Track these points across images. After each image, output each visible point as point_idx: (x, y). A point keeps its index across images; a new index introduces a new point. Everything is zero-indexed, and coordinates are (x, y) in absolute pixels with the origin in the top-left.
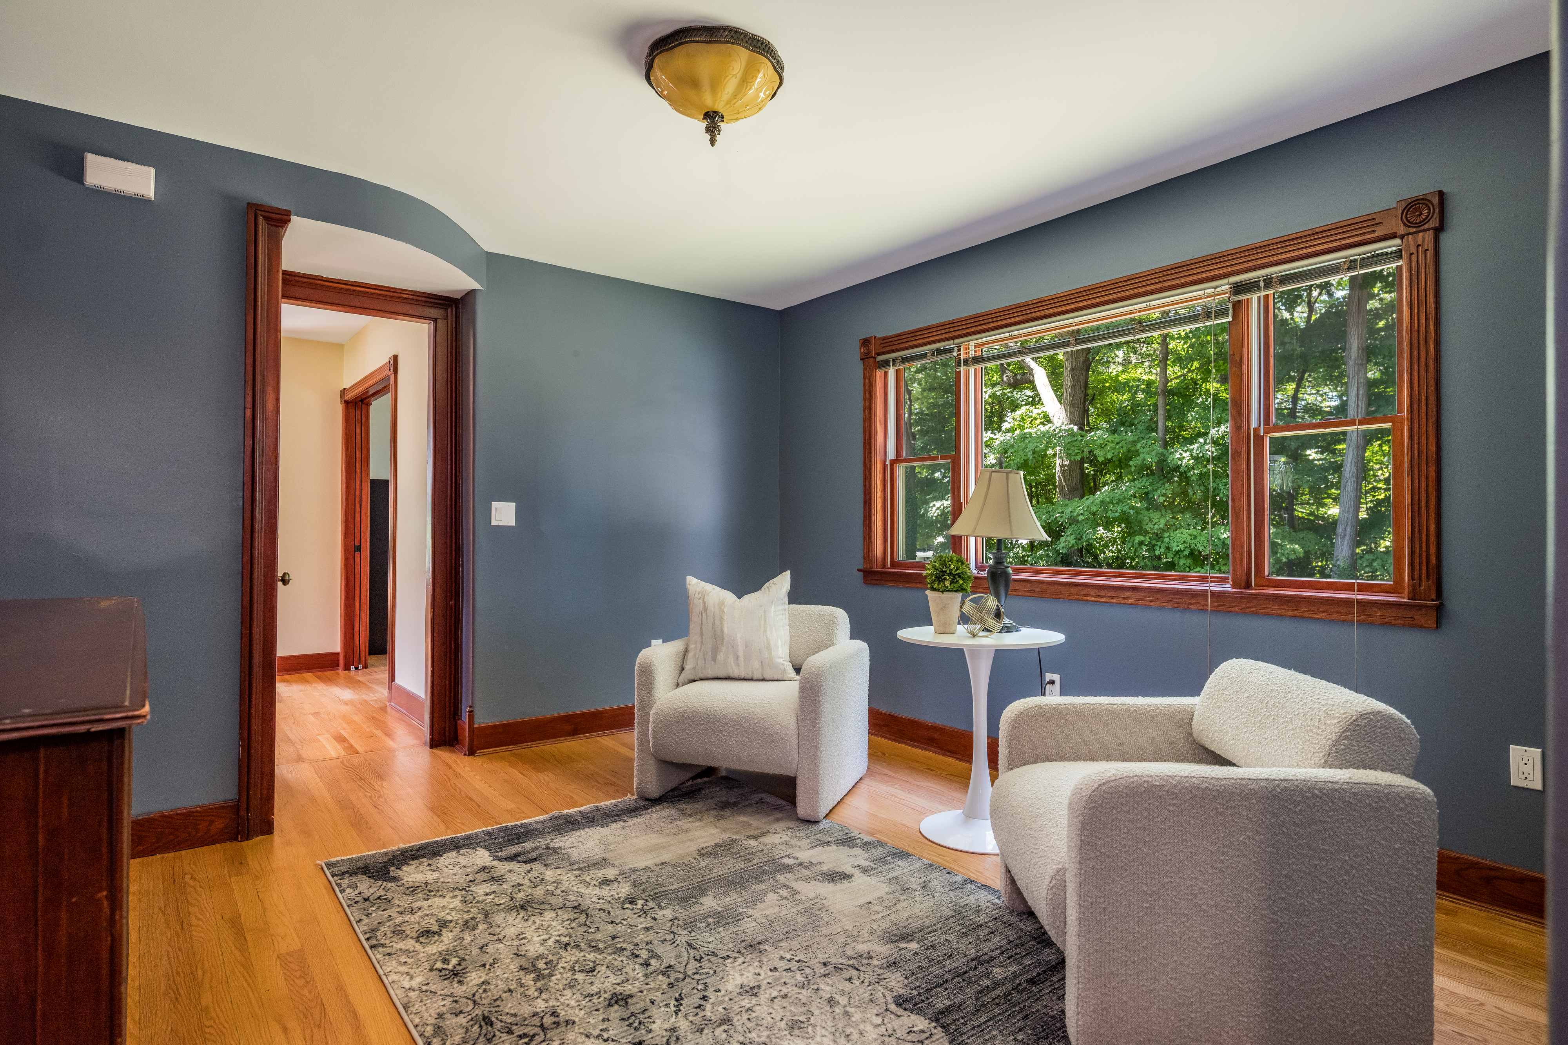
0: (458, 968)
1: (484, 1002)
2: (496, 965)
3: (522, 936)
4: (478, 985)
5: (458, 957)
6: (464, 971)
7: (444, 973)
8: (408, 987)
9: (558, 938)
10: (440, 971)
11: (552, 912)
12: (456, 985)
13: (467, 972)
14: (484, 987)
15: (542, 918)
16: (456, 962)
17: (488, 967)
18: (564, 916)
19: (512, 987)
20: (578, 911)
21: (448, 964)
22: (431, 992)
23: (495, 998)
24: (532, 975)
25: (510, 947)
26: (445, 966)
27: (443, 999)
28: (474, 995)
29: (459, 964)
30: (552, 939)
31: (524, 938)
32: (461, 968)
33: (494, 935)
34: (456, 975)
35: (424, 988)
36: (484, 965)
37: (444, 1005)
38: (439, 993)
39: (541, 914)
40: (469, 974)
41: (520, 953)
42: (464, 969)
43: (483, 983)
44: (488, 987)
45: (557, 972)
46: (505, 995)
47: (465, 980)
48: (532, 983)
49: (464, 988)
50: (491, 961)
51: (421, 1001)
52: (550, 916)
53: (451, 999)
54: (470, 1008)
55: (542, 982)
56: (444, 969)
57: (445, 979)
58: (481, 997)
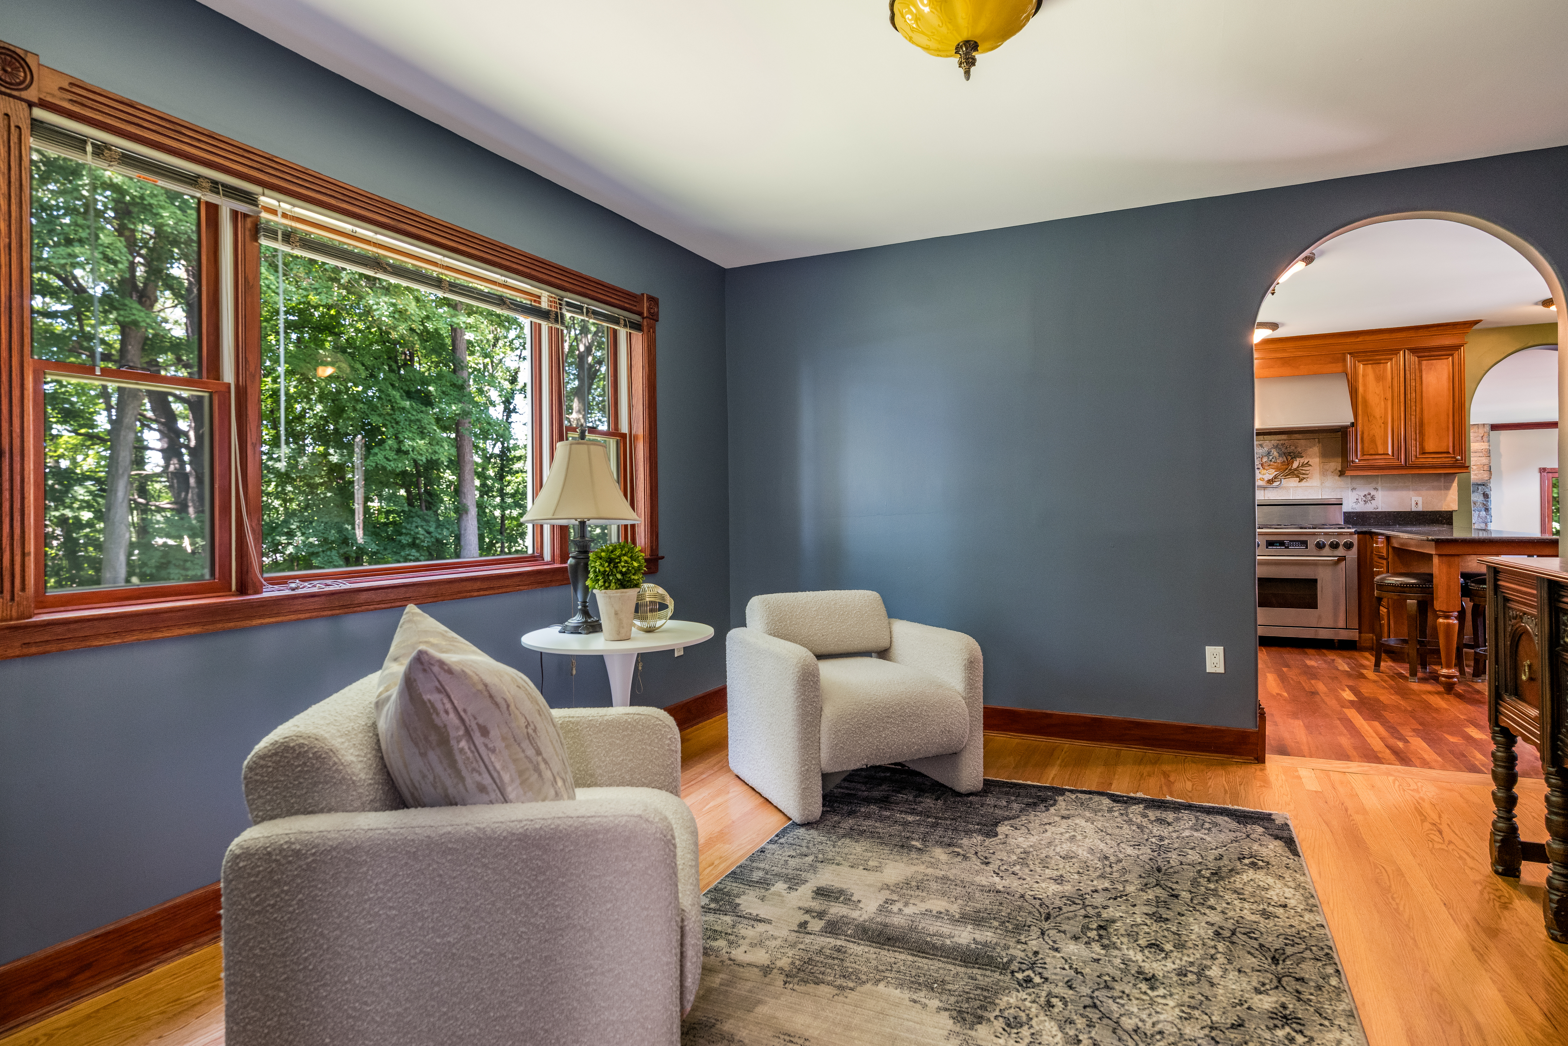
0: (1279, 1023)
1: (1270, 976)
2: (1237, 1001)
3: (1184, 1015)
4: (1268, 994)
5: (1273, 1033)
6: (1275, 1016)
7: (1298, 1027)
8: (1346, 1034)
9: (1149, 992)
10: (1301, 1032)
11: (1122, 1023)
12: (1291, 1006)
13: (1272, 1013)
14: (1262, 989)
15: (1140, 1024)
16: (1278, 1030)
17: (1246, 1006)
18: (1116, 1009)
19: (1236, 973)
20: (1096, 1001)
21: (1289, 1034)
22: (1320, 1015)
23: (1258, 973)
24: (1207, 973)
25: (1207, 1011)
26: (1294, 1034)
27: (1310, 1000)
28: (1277, 987)
29: (1276, 1026)
30: (1156, 993)
31: (1183, 1012)
32: (1276, 1022)
33: (1213, 1038)
34: (1285, 1017)
35: (1327, 1023)
36: (1249, 1008)
37: (1311, 994)
38: (1312, 1009)
39: (1135, 1031)
40: (1271, 1010)
41: (1203, 998)
42: (1272, 1018)
43: (1261, 993)
44: (1259, 986)
45: (1183, 963)
46: (1247, 971)
47: (1277, 1006)
48: (1214, 967)
49: (1283, 999)
50: (1238, 1008)
51: (1335, 1011)
52: (1130, 1021)
53: (1301, 996)
54: (1286, 979)
55: (1204, 962)
56: (1296, 1031)
57: (1300, 1019)
58: (1271, 981)
